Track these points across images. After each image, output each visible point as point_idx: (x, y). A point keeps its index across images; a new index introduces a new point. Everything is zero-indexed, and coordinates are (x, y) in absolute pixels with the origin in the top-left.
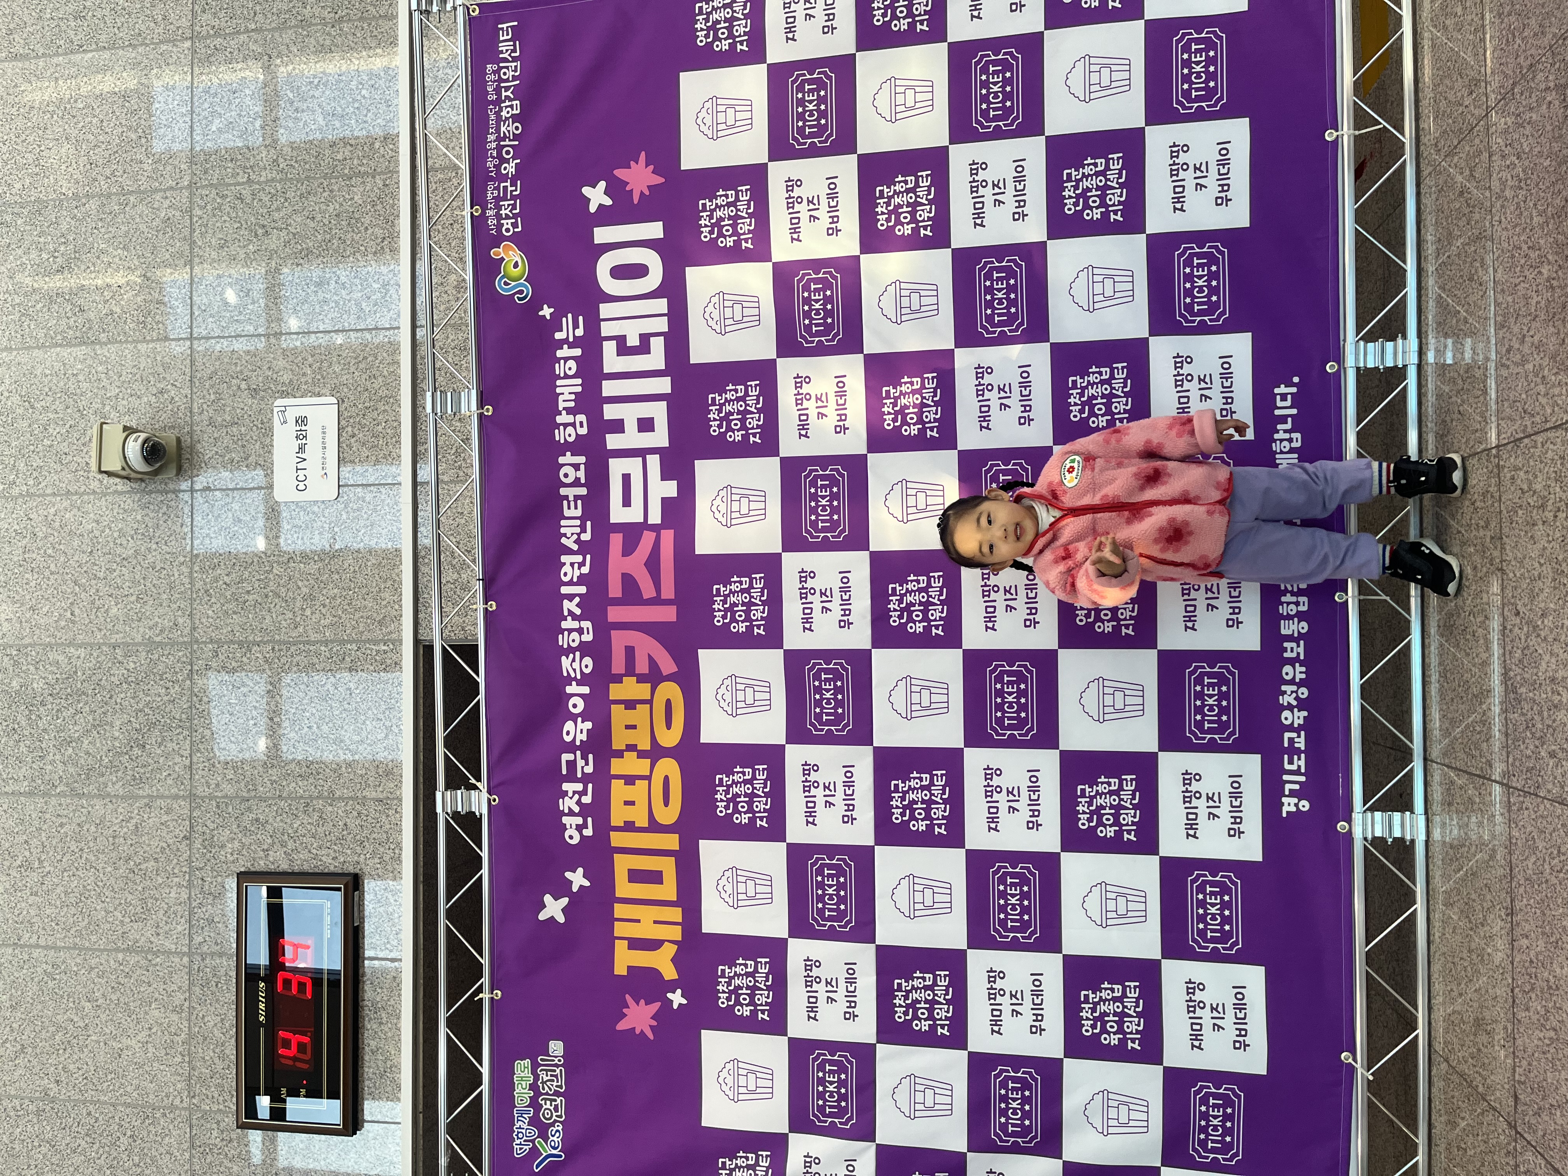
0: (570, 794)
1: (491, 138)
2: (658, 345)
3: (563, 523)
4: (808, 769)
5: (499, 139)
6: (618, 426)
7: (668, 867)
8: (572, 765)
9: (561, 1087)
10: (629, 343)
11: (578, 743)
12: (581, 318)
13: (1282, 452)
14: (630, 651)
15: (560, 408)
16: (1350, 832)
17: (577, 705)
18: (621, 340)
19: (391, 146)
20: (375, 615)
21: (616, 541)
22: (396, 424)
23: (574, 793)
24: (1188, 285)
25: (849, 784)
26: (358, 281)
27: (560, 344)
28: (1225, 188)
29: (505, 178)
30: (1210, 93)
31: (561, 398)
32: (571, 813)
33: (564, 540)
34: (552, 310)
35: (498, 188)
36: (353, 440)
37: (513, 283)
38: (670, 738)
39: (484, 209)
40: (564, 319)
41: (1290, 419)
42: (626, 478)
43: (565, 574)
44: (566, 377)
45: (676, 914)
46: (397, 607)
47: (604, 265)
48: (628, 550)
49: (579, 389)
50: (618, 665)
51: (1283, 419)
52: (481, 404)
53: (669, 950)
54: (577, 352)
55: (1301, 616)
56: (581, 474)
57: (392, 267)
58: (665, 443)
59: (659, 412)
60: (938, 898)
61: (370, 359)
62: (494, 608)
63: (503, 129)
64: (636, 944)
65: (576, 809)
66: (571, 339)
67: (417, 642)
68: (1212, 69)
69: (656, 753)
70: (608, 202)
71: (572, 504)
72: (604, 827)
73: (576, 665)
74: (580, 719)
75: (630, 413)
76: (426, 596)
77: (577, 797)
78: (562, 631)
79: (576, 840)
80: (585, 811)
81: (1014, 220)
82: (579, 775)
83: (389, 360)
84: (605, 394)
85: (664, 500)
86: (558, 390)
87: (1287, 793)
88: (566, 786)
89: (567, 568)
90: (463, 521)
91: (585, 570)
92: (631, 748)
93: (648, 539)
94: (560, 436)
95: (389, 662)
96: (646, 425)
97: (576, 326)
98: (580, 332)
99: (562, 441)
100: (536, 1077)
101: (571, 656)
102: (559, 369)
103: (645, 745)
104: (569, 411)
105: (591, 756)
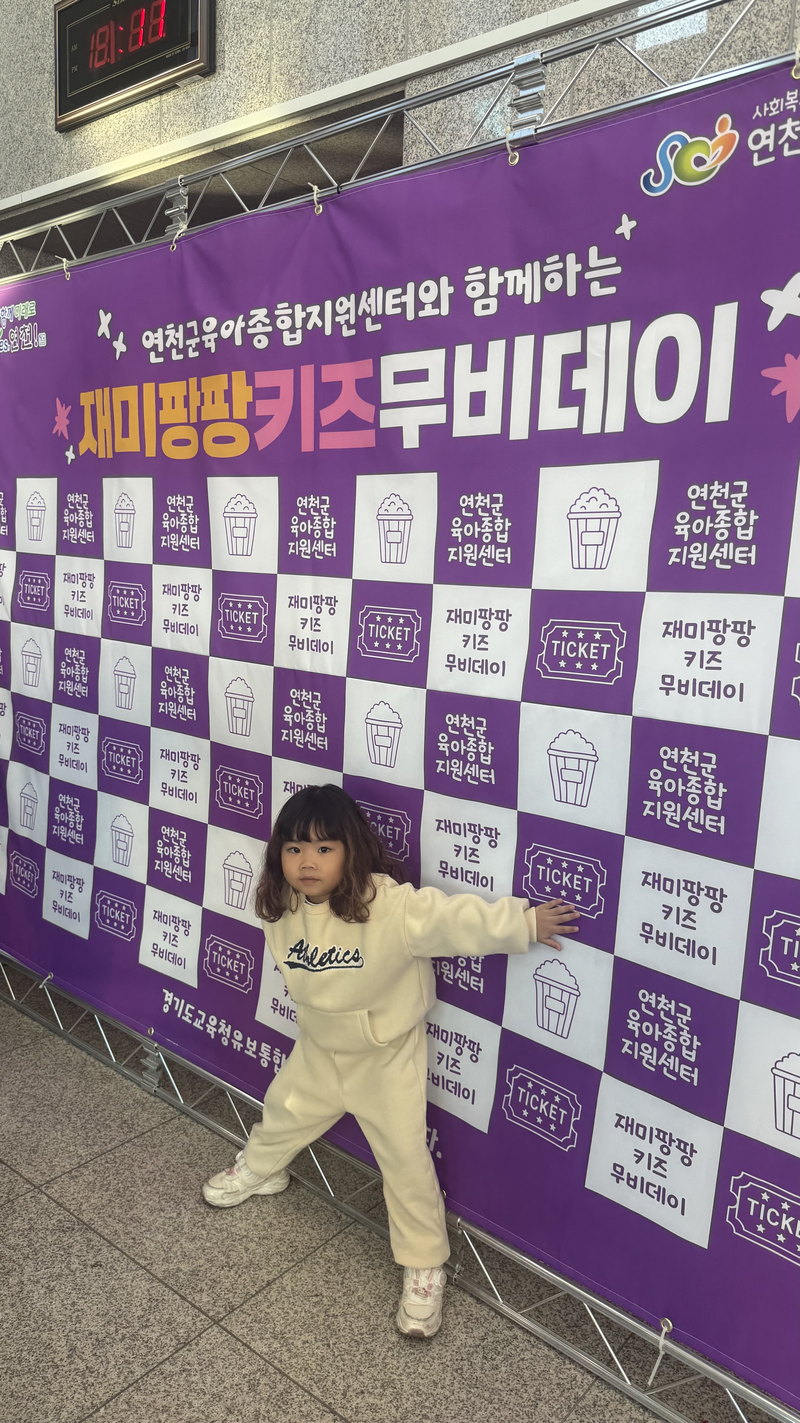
0: (177, 335)
2: (568, 418)
3: (380, 291)
4: (197, 590)
6: (479, 362)
7: (134, 444)
8: (192, 333)
9: (23, 346)
10: (576, 374)
11: (203, 337)
12: (612, 290)
14: (275, 393)
15: (507, 273)
16: (149, 1036)
17: (228, 330)
18: (580, 359)
21: (366, 369)
23: (178, 339)
24: (541, 1091)
25: (187, 629)
27: (583, 259)
28: (632, 1182)
30: (750, 1221)
31: (519, 272)
32: (165, 338)
33: (365, 294)
34: (627, 237)
37: (671, 161)
38: (210, 442)
40: (613, 260)
42: (425, 375)
43: (341, 303)
44: (544, 275)
45: (109, 452)
47: (683, 327)
48: (361, 387)
49: (527, 300)
50: (264, 379)
52: (521, 145)
53: (92, 447)
54: (571, 290)
56: (430, 311)
58: (455, 432)
59: (491, 422)
60: (124, 697)
64: (94, 412)
65: (168, 344)
66: (588, 276)
69: (201, 427)
70: (774, 323)
71: (400, 301)
72: (157, 375)
73: (260, 328)
74: (217, 336)
75: (492, 381)
77: (175, 343)
78: (292, 306)
79: (147, 344)
80: (167, 353)
82: (187, 343)
84: (519, 341)
85: (401, 430)
86: (529, 266)
87: (174, 999)
88: (181, 329)
91: (344, 331)
92: (202, 399)
93: (367, 412)
94: (474, 275)
96: (477, 404)
97: (605, 282)
98: (596, 290)
99: (468, 279)
100: (27, 322)
101: (269, 320)
102: (556, 262)
103: (205, 414)
105: (197, 354)
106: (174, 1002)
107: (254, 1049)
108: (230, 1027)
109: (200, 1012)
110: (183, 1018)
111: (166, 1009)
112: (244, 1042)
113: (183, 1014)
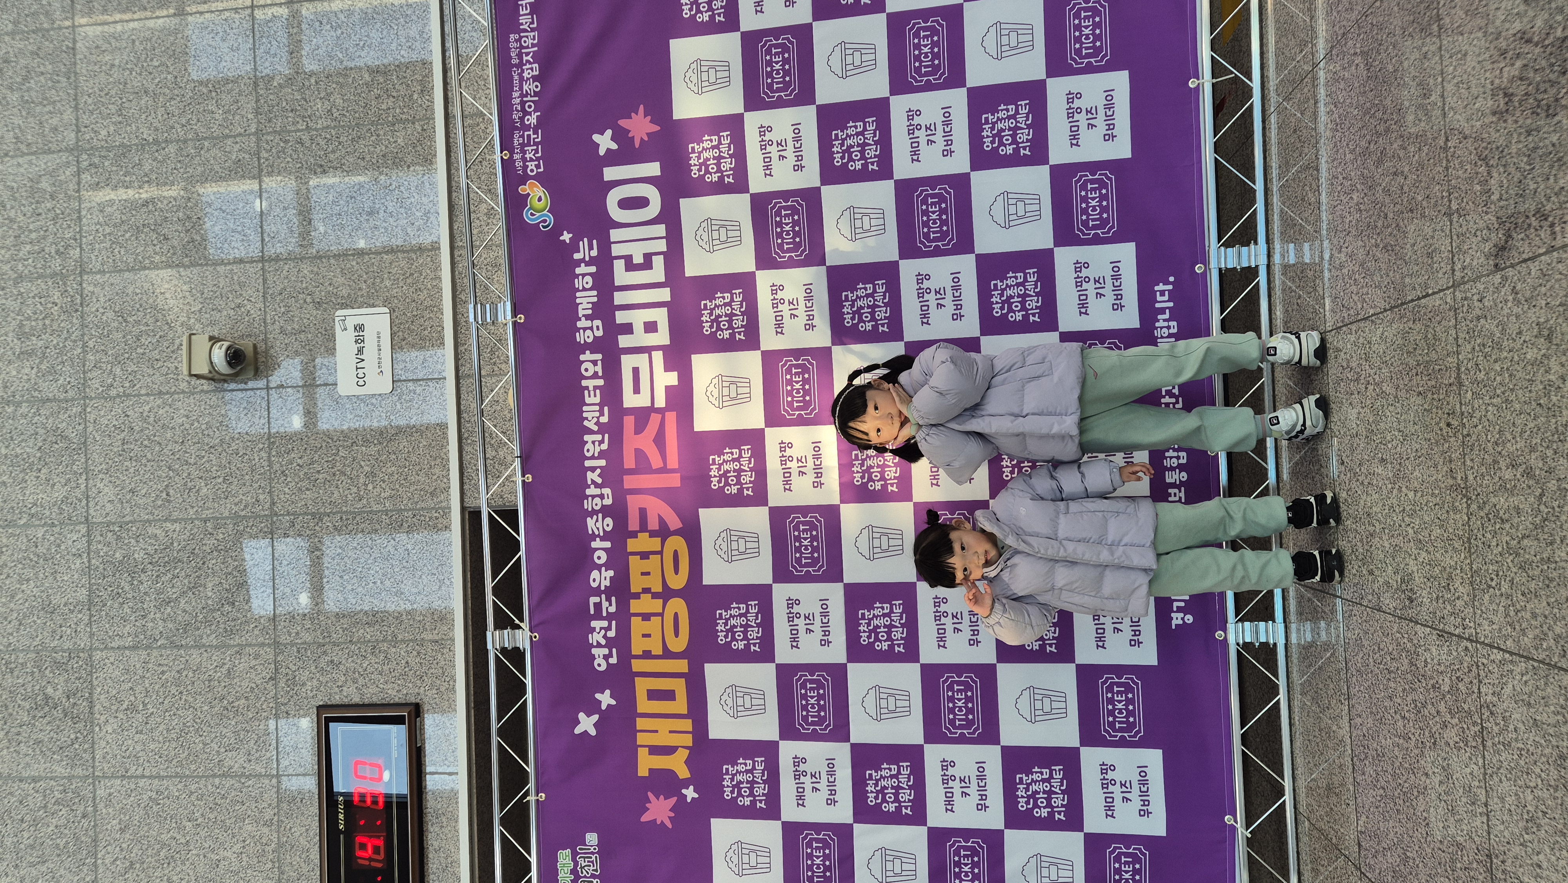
0: (598, 630)
1: (516, 94)
2: (658, 262)
3: (585, 408)
4: (792, 603)
5: (522, 96)
6: (628, 329)
7: (679, 686)
8: (598, 606)
9: (596, 870)
10: (635, 262)
11: (603, 588)
12: (595, 242)
13: (1162, 337)
14: (643, 513)
15: (580, 316)
16: (1226, 639)
17: (601, 557)
18: (628, 259)
19: (427, 97)
20: (427, 487)
21: (629, 422)
22: (440, 329)
23: (601, 629)
24: (1084, 205)
25: (825, 614)
26: (403, 210)
27: (578, 263)
28: (1111, 127)
29: (528, 128)
30: (1097, 51)
31: (580, 307)
32: (599, 645)
33: (586, 423)
34: (571, 235)
35: (522, 136)
36: (404, 343)
37: (538, 214)
38: (678, 582)
39: (512, 153)
40: (581, 243)
41: (1167, 311)
42: (636, 371)
43: (588, 451)
44: (584, 289)
45: (687, 724)
46: (445, 480)
47: (613, 197)
48: (639, 428)
49: (595, 299)
50: (633, 524)
51: (1162, 311)
52: (515, 314)
53: (683, 754)
54: (593, 269)
55: (1181, 468)
56: (599, 369)
57: (431, 199)
58: (667, 342)
59: (661, 316)
60: (899, 704)
61: (416, 275)
62: (530, 480)
63: (525, 87)
64: (655, 750)
65: (603, 642)
66: (587, 259)
67: (463, 509)
68: (1098, 31)
69: (667, 594)
70: (614, 146)
71: (592, 393)
72: (626, 656)
73: (599, 524)
74: (603, 569)
75: (638, 318)
76: (469, 470)
77: (603, 632)
78: (587, 497)
79: (603, 668)
80: (610, 643)
81: (944, 156)
82: (604, 614)
83: (432, 275)
84: (617, 302)
85: (668, 388)
86: (578, 301)
88: (594, 624)
89: (589, 446)
90: (499, 408)
91: (605, 446)
92: (646, 590)
93: (655, 419)
94: (580, 337)
95: (440, 526)
96: (651, 327)
97: (591, 248)
98: (594, 253)
99: (582, 342)
100: (576, 864)
101: (595, 517)
102: (578, 283)
103: (658, 588)
104: (587, 317)
105: (613, 599)
106: (1179, 610)
107: (1176, 491)
111: (1189, 619)
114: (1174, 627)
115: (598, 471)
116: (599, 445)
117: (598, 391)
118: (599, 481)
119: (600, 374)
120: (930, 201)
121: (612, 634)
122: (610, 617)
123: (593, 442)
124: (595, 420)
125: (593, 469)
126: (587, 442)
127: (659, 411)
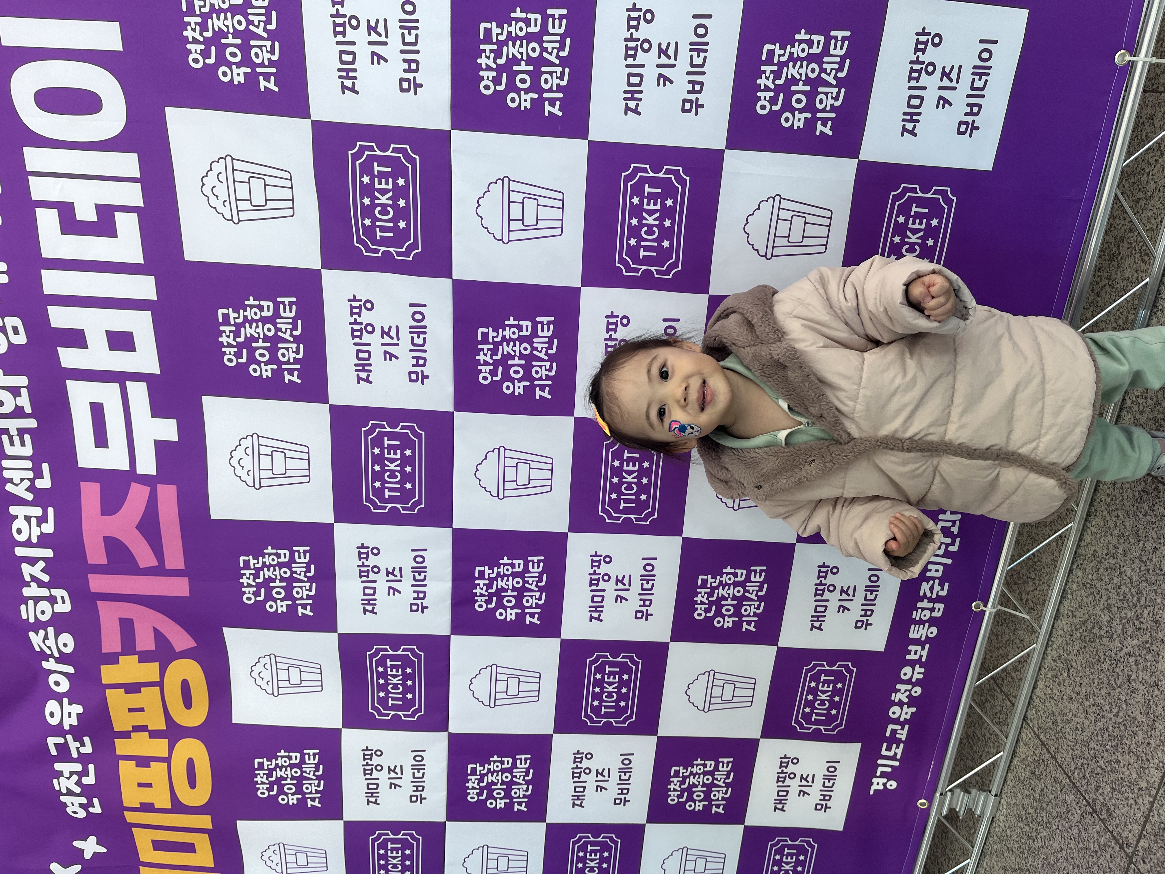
0: (66, 774)
2: (128, 225)
3: (5, 463)
4: (369, 754)
6: (75, 338)
7: (200, 841)
8: (62, 747)
10: (79, 217)
11: (67, 727)
14: (127, 627)
16: (928, 811)
17: (60, 684)
18: (65, 210)
21: (91, 493)
23: (72, 773)
24: (897, 239)
25: (418, 767)
28: (975, 108)
32: (71, 793)
33: (9, 487)
38: (190, 716)
42: (97, 409)
43: (19, 531)
47: (24, 83)
48: (111, 505)
50: (111, 641)
55: (932, 621)
56: (24, 401)
58: (155, 369)
59: (140, 324)
65: (77, 789)
69: (173, 733)
71: (16, 439)
72: (115, 806)
73: (51, 641)
74: (65, 700)
75: (91, 322)
77: (75, 778)
78: (24, 601)
79: (81, 815)
80: (88, 791)
81: (684, 111)
82: (74, 755)
84: (48, 290)
85: (158, 444)
87: (878, 774)
88: (59, 767)
89: (20, 524)
91: (48, 528)
92: (140, 729)
93: (138, 493)
96: (121, 341)
101: (42, 630)
103: (158, 725)
105: (86, 739)
106: (883, 775)
107: (919, 648)
108: (898, 686)
109: (888, 734)
110: (898, 757)
111: (893, 785)
112: (912, 664)
113: (893, 758)
114: (872, 793)
115: (41, 564)
116: (39, 525)
117: (27, 438)
118: (46, 578)
119: (28, 410)
120: (647, 190)
121: (90, 780)
122: (83, 759)
123: (28, 519)
124: (27, 483)
125: (32, 561)
126: (16, 517)
127: (145, 479)
